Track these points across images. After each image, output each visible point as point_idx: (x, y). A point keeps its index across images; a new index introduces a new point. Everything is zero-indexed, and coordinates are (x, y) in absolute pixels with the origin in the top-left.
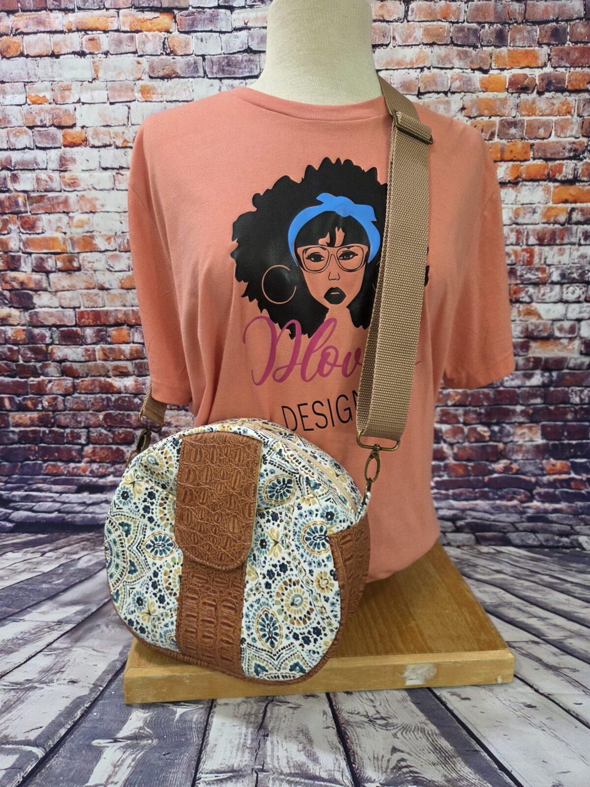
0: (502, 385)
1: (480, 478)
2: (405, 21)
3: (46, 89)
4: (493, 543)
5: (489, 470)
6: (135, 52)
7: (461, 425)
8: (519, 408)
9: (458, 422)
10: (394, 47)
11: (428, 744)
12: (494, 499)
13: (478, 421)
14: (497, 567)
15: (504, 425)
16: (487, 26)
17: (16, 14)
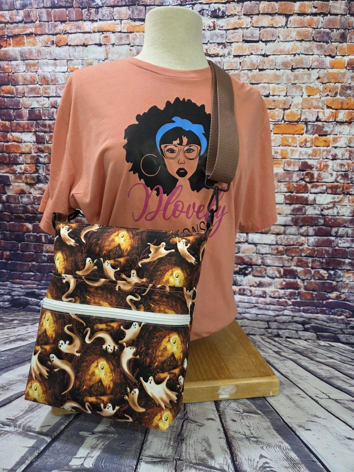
0: (337, 245)
1: (321, 301)
2: (286, 27)
3: (79, 64)
4: (328, 340)
5: (327, 297)
6: (129, 44)
7: (310, 269)
8: (347, 261)
9: (308, 267)
10: (279, 42)
11: (283, 455)
12: (329, 314)
13: (321, 267)
14: (330, 355)
15: (337, 271)
16: (335, 30)
17: (66, 23)
